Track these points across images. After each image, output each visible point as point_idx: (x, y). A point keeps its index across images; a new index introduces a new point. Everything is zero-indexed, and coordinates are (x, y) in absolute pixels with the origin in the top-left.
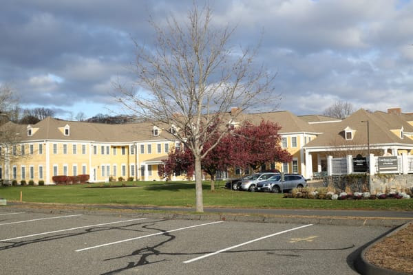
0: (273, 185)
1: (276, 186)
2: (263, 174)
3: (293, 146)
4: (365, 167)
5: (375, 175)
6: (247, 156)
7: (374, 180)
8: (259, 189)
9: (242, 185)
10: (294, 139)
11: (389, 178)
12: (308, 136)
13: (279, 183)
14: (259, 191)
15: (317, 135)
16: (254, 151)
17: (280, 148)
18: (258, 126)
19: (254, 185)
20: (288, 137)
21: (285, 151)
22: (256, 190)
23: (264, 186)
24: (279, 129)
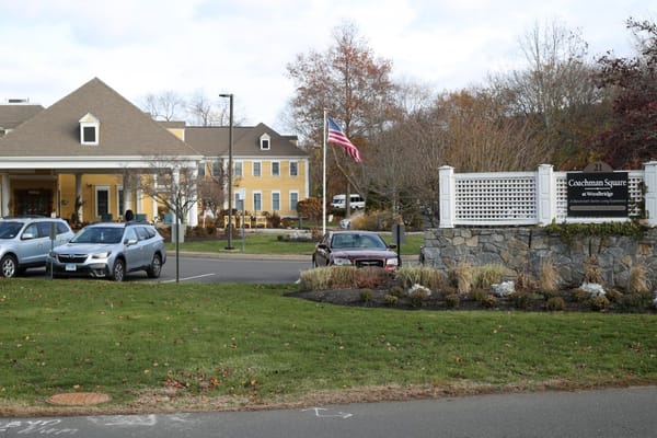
0: (113, 256)
1: (119, 260)
4: (623, 200)
14: (78, 275)
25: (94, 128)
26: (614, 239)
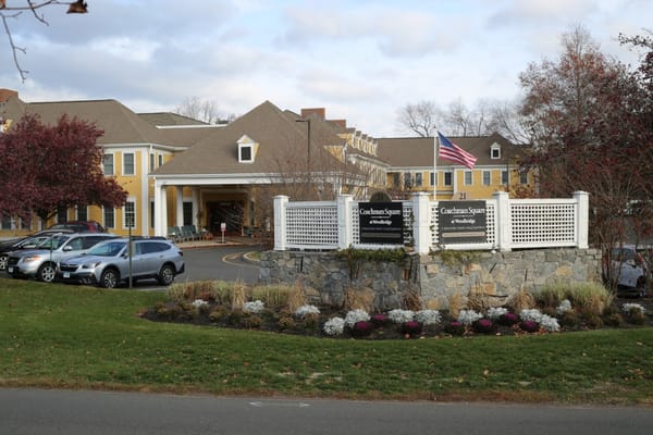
0: (102, 266)
1: (111, 268)
2: (72, 236)
3: (126, 172)
4: (399, 229)
5: (432, 253)
6: (32, 188)
7: (431, 269)
8: (67, 275)
9: (20, 264)
10: (129, 157)
11: (468, 264)
12: (157, 153)
13: (117, 260)
14: (67, 282)
15: (173, 151)
16: (44, 179)
17: (101, 175)
18: (52, 126)
19: (54, 265)
20: (117, 153)
21: (112, 181)
22: (59, 279)
23: (80, 270)
24: (99, 134)
25: (249, 148)
26: (385, 264)
